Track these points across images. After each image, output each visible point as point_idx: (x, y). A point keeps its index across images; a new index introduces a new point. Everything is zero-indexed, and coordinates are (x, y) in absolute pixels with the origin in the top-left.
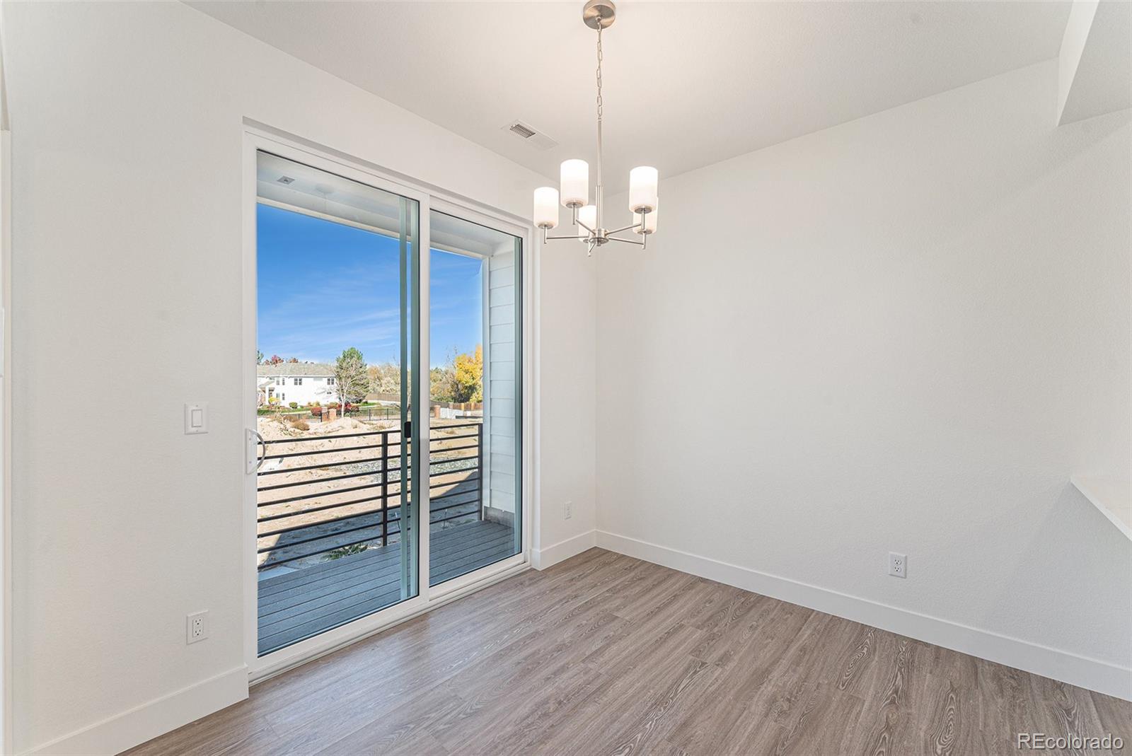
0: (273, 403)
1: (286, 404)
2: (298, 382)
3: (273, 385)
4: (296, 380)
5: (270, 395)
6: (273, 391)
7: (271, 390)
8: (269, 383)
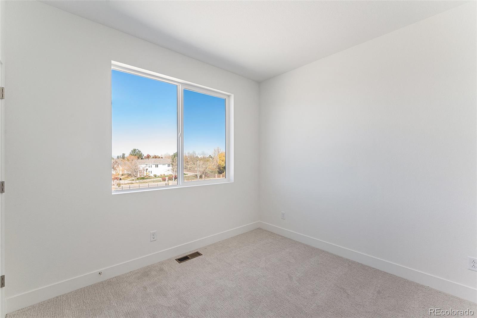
0: (147, 175)
1: (152, 175)
2: (157, 166)
3: (147, 168)
4: (156, 165)
5: (146, 171)
6: (147, 170)
7: (147, 169)
8: (146, 167)
